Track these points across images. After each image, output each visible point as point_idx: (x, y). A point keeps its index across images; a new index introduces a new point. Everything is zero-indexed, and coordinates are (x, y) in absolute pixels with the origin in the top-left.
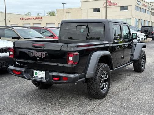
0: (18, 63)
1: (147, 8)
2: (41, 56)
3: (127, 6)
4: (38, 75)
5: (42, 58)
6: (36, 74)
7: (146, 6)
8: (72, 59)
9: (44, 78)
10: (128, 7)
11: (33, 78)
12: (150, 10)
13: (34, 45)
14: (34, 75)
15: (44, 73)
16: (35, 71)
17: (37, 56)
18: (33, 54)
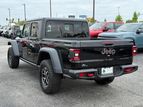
2: (111, 53)
4: (106, 73)
5: (113, 54)
6: (104, 71)
9: (112, 73)
13: (105, 43)
14: (102, 73)
15: (112, 68)
17: (108, 53)
18: (103, 52)
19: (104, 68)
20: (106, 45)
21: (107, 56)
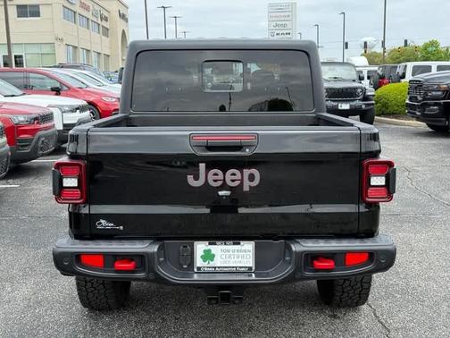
0: (109, 221)
1: (89, 15)
2: (237, 183)
3: (38, 6)
4: (218, 262)
5: (246, 188)
6: (208, 256)
7: (87, 9)
8: (383, 183)
9: (250, 268)
10: (42, 9)
11: (196, 277)
12: (99, 22)
14: (199, 262)
15: (248, 247)
16: (200, 247)
17: (219, 183)
18: (196, 178)
19: (207, 243)
20: (210, 148)
21: (218, 195)
